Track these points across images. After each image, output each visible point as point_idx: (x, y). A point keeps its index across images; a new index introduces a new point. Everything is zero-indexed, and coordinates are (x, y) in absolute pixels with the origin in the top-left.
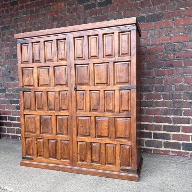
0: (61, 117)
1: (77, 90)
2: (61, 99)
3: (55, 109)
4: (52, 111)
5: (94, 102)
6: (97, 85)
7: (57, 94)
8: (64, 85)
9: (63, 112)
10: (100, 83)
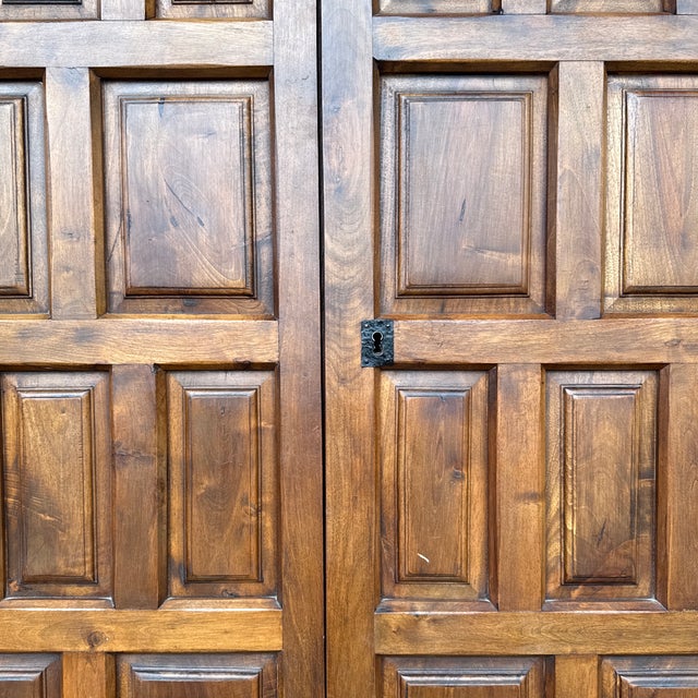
0: (172, 674)
1: (397, 359)
2: (188, 466)
3: (94, 582)
4: (64, 607)
5: (601, 498)
6: (633, 304)
7: (130, 405)
8: (232, 304)
9: (203, 620)
10: (670, 280)
